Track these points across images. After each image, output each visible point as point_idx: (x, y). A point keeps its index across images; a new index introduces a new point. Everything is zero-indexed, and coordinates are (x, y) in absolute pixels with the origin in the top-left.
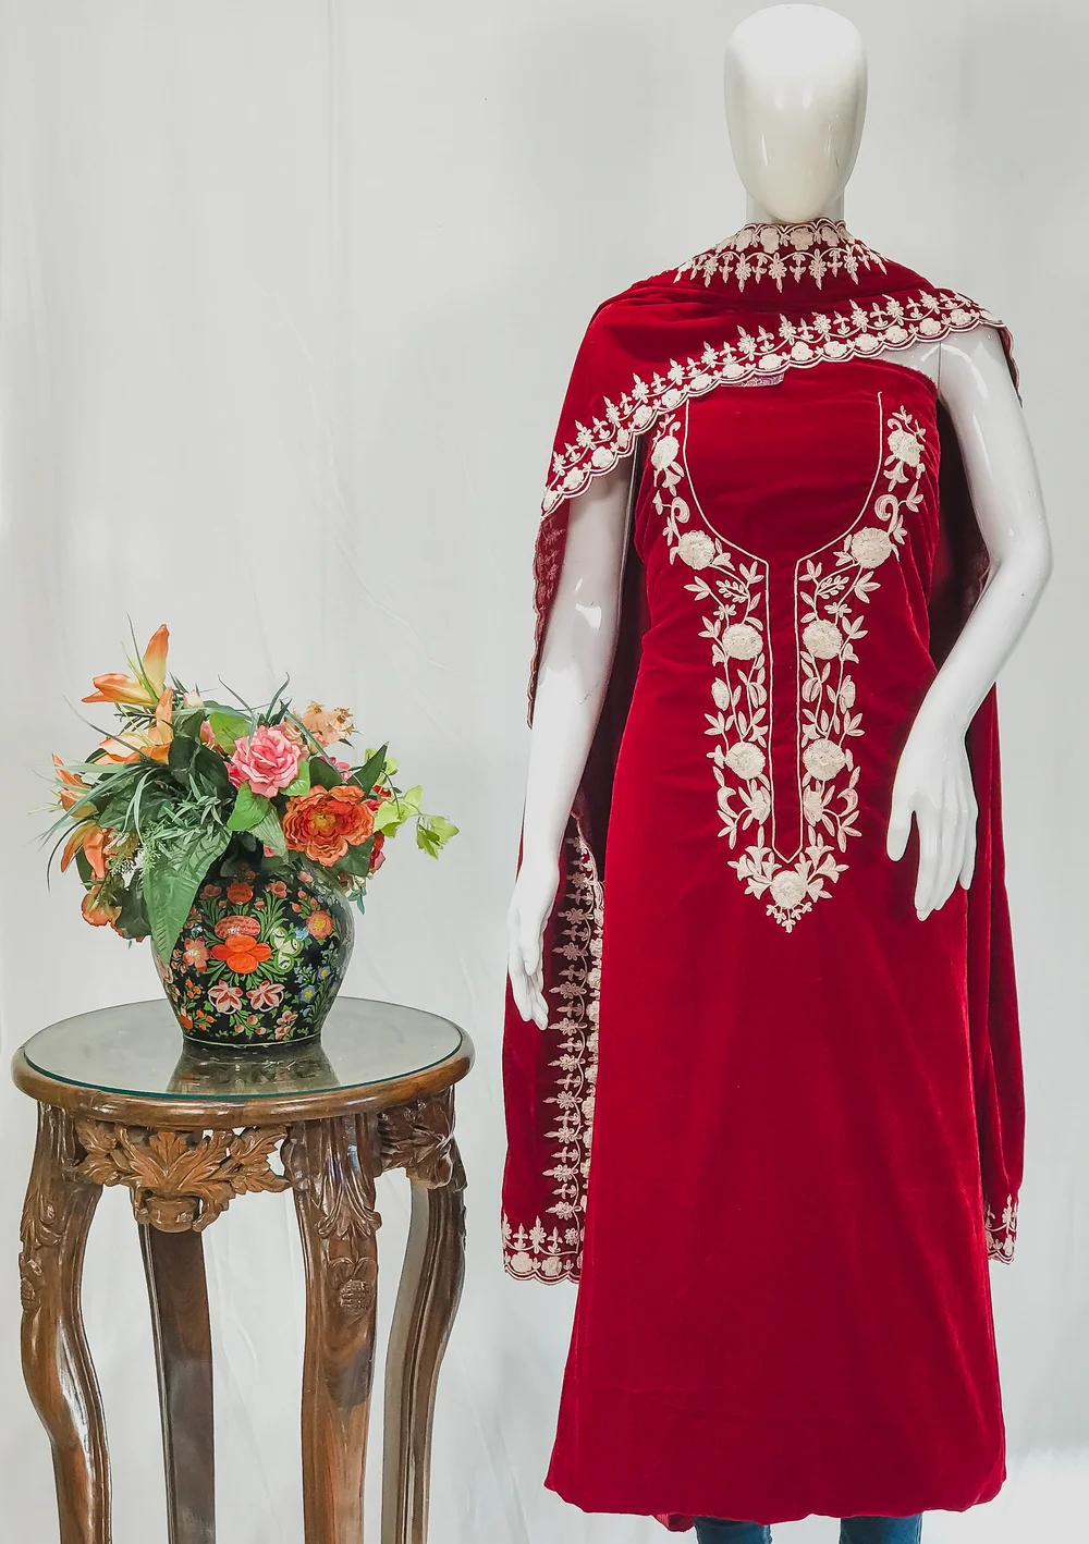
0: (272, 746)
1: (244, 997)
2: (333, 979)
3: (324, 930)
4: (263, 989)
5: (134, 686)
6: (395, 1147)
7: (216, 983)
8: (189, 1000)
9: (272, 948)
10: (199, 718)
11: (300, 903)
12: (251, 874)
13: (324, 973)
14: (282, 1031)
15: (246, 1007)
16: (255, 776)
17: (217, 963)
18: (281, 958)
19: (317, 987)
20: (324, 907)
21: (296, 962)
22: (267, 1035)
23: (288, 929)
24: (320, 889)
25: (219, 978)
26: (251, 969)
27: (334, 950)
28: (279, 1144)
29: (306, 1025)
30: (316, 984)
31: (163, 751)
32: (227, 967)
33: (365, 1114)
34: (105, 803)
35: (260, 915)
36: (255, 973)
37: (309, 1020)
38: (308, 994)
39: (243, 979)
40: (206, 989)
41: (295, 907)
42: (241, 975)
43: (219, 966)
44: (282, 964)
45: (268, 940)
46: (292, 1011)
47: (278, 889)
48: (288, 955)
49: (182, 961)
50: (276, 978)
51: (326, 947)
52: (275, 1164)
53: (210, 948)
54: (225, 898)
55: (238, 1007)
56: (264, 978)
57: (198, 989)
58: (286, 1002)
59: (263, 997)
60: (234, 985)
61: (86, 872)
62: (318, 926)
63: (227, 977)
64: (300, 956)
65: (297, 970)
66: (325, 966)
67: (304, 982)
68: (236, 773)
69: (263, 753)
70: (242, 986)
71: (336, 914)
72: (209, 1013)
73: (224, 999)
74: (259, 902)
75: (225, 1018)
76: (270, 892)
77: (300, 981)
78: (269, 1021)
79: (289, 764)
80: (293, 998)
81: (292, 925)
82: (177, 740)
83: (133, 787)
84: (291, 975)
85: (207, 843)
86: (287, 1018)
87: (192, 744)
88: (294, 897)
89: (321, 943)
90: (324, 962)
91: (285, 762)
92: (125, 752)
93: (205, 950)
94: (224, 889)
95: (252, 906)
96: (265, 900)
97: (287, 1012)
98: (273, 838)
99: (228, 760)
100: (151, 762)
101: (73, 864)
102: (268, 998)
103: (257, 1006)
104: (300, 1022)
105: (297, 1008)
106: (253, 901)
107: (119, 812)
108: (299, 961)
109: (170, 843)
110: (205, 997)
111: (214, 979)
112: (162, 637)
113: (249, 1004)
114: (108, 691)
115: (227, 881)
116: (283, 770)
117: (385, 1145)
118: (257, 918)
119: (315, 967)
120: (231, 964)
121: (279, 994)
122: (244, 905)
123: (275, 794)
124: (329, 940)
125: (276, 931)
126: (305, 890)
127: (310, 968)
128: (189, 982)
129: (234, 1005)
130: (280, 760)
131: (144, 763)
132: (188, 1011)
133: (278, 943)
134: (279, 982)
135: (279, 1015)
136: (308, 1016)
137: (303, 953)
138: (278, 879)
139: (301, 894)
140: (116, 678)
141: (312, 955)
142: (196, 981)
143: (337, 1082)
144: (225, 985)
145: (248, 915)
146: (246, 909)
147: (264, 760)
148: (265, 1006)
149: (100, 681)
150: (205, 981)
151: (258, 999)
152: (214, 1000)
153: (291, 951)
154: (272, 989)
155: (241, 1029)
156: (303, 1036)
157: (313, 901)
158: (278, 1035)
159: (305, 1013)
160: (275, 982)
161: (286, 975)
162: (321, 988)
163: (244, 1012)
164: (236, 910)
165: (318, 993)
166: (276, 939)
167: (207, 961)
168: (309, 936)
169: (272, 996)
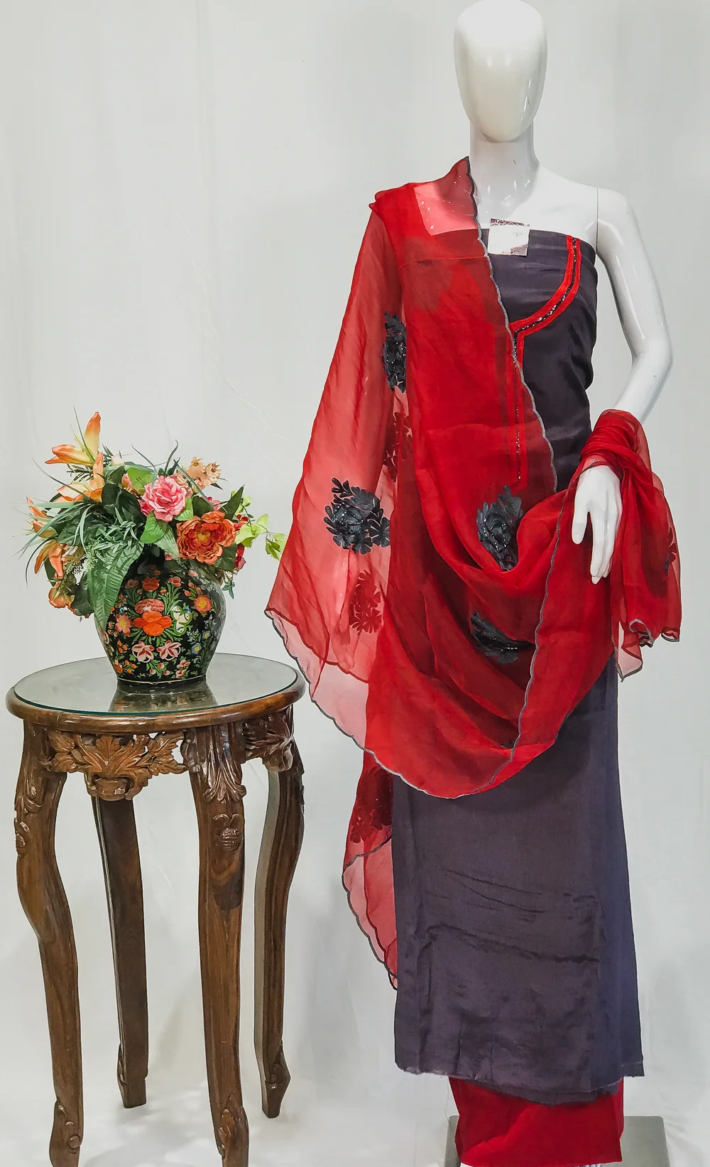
0: (168, 489)
1: (155, 651)
2: (213, 640)
3: (206, 607)
4: (167, 646)
5: (78, 452)
6: (254, 745)
7: (137, 643)
8: (120, 655)
9: (172, 619)
10: (121, 471)
11: (189, 591)
12: (158, 573)
13: (206, 635)
14: (180, 673)
15: (157, 658)
16: (158, 508)
17: (137, 630)
18: (178, 626)
19: (202, 644)
20: (205, 593)
21: (188, 628)
22: (170, 676)
23: (182, 607)
24: (202, 581)
25: (138, 639)
26: (159, 633)
27: (212, 620)
28: (179, 743)
29: (196, 669)
30: (201, 642)
31: (98, 493)
32: (144, 632)
33: (234, 722)
34: (62, 527)
35: (164, 598)
36: (161, 635)
37: (197, 665)
38: (197, 649)
39: (154, 639)
40: (131, 646)
41: (187, 593)
42: (152, 637)
43: (138, 632)
44: (179, 629)
45: (170, 614)
46: (186, 660)
47: (176, 582)
48: (182, 624)
49: (114, 629)
50: (176, 639)
51: (207, 618)
52: (177, 756)
53: (132, 620)
54: (141, 588)
55: (151, 658)
56: (168, 639)
57: (125, 647)
58: (183, 654)
59: (167, 651)
60: (148, 644)
61: (51, 572)
62: (202, 604)
63: (143, 638)
64: (190, 624)
65: (188, 633)
66: (207, 630)
67: (193, 641)
68: (146, 507)
69: (163, 493)
70: (154, 644)
71: (215, 598)
72: (133, 662)
73: (142, 653)
74: (163, 590)
75: (143, 665)
76: (170, 584)
77: (191, 640)
78: (172, 667)
79: (179, 500)
80: (187, 651)
81: (185, 604)
82: (107, 485)
83: (79, 517)
84: (185, 637)
85: (127, 552)
86: (183, 664)
87: (117, 488)
88: (186, 586)
89: (204, 615)
90: (206, 628)
91: (177, 498)
92: (74, 495)
93: (129, 622)
94: (140, 582)
95: (159, 593)
96: (167, 589)
97: (183, 660)
98: (171, 547)
99: (140, 499)
100: (91, 501)
101: (43, 569)
102: (172, 654)
103: (164, 657)
104: (192, 668)
105: (189, 657)
106: (159, 589)
107: (70, 533)
108: (190, 627)
109: (104, 552)
110: (130, 652)
111: (135, 640)
112: (96, 421)
113: (158, 655)
114: (61, 456)
115: (142, 577)
116: (176, 504)
117: (247, 743)
118: (162, 600)
119: (200, 632)
120: (146, 630)
121: (178, 649)
122: (153, 592)
123: (171, 519)
124: (209, 614)
125: (175, 608)
126: (193, 581)
127: (197, 631)
128: (119, 643)
129: (149, 656)
130: (174, 498)
131: (86, 501)
132: (119, 662)
133: (176, 616)
134: (178, 642)
135: (178, 662)
136: (197, 663)
137: (192, 622)
138: (175, 575)
139: (190, 584)
140: (67, 447)
141: (199, 623)
142: (124, 642)
143: (216, 703)
144: (143, 644)
145: (156, 598)
146: (155, 594)
147: (164, 498)
148: (169, 657)
149: (56, 450)
150: (129, 641)
151: (163, 653)
152: (136, 653)
153: (185, 621)
154: (173, 646)
155: (154, 672)
156: (194, 676)
157: (198, 589)
158: (178, 676)
159: (195, 661)
160: (175, 641)
161: (182, 637)
162: (205, 645)
163: (155, 661)
164: (148, 595)
165: (203, 648)
166: (174, 613)
167: (130, 629)
168: (196, 611)
169: (173, 650)
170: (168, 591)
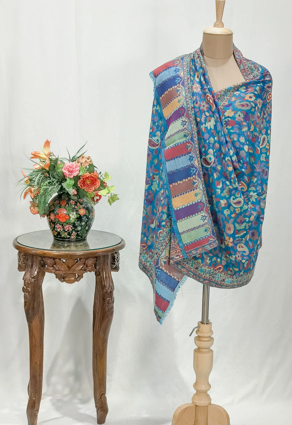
0: (72, 166)
1: (63, 228)
2: (86, 225)
3: (84, 213)
4: (67, 226)
7: (57, 224)
8: (52, 228)
9: (69, 216)
11: (77, 206)
13: (83, 224)
14: (73, 237)
15: (64, 230)
17: (57, 219)
18: (71, 219)
20: (84, 208)
21: (75, 220)
22: (70, 237)
25: (58, 222)
26: (64, 221)
27: (86, 218)
29: (79, 236)
30: (81, 226)
32: (59, 220)
35: (67, 208)
36: (65, 222)
37: (80, 235)
38: (79, 228)
39: (62, 223)
40: (55, 225)
42: (62, 222)
44: (72, 220)
45: (68, 214)
47: (73, 203)
49: (50, 218)
50: (70, 224)
54: (59, 204)
55: (62, 230)
56: (67, 224)
57: (53, 225)
58: (73, 230)
59: (67, 228)
60: (61, 225)
62: (82, 212)
63: (59, 223)
64: (76, 219)
65: (75, 222)
66: (83, 222)
67: (78, 225)
69: (70, 167)
70: (62, 225)
71: (88, 209)
72: (55, 231)
73: (59, 228)
74: (67, 205)
75: (59, 233)
76: (70, 203)
77: (76, 225)
78: (69, 234)
80: (75, 229)
84: (74, 224)
86: (74, 234)
87: (54, 166)
88: (76, 205)
89: (82, 216)
90: (83, 221)
91: (75, 170)
93: (54, 216)
94: (60, 202)
95: (65, 206)
96: (69, 205)
97: (74, 232)
102: (69, 229)
103: (66, 230)
104: (78, 235)
105: (76, 231)
106: (66, 205)
108: (76, 220)
110: (55, 227)
111: (56, 223)
113: (64, 229)
116: (74, 172)
119: (81, 222)
120: (59, 219)
121: (71, 228)
124: (84, 216)
125: (71, 212)
126: (79, 203)
127: (79, 222)
129: (61, 230)
131: (42, 169)
132: (53, 231)
134: (71, 225)
135: (72, 233)
137: (77, 218)
138: (73, 200)
141: (80, 219)
142: (52, 223)
144: (59, 225)
145: (64, 208)
146: (64, 206)
147: (70, 169)
148: (68, 230)
150: (54, 223)
151: (66, 229)
152: (57, 228)
153: (74, 218)
154: (70, 226)
155: (63, 236)
156: (79, 238)
157: (81, 206)
158: (72, 238)
159: (79, 233)
160: (70, 225)
161: (73, 223)
162: (83, 227)
163: (63, 232)
164: (61, 207)
165: (82, 229)
166: (70, 214)
167: (55, 219)
168: (79, 214)
169: (70, 228)
170: (69, 206)
